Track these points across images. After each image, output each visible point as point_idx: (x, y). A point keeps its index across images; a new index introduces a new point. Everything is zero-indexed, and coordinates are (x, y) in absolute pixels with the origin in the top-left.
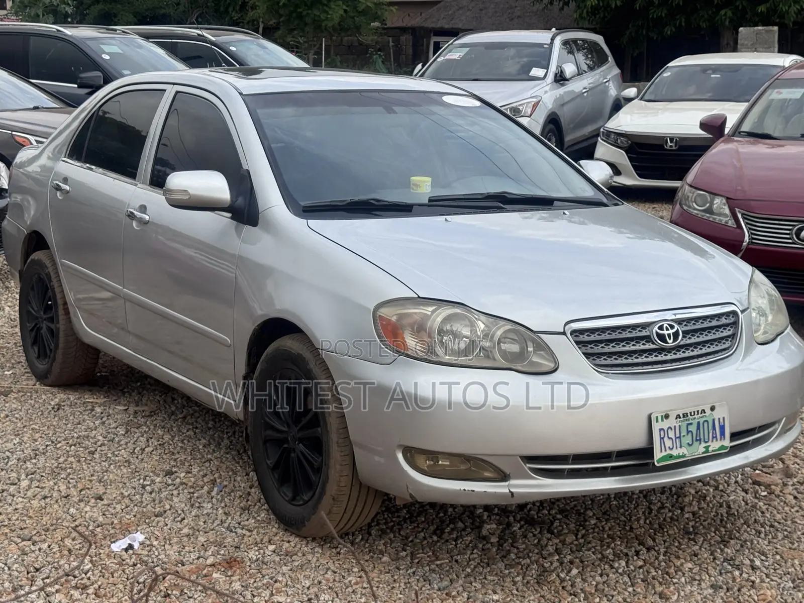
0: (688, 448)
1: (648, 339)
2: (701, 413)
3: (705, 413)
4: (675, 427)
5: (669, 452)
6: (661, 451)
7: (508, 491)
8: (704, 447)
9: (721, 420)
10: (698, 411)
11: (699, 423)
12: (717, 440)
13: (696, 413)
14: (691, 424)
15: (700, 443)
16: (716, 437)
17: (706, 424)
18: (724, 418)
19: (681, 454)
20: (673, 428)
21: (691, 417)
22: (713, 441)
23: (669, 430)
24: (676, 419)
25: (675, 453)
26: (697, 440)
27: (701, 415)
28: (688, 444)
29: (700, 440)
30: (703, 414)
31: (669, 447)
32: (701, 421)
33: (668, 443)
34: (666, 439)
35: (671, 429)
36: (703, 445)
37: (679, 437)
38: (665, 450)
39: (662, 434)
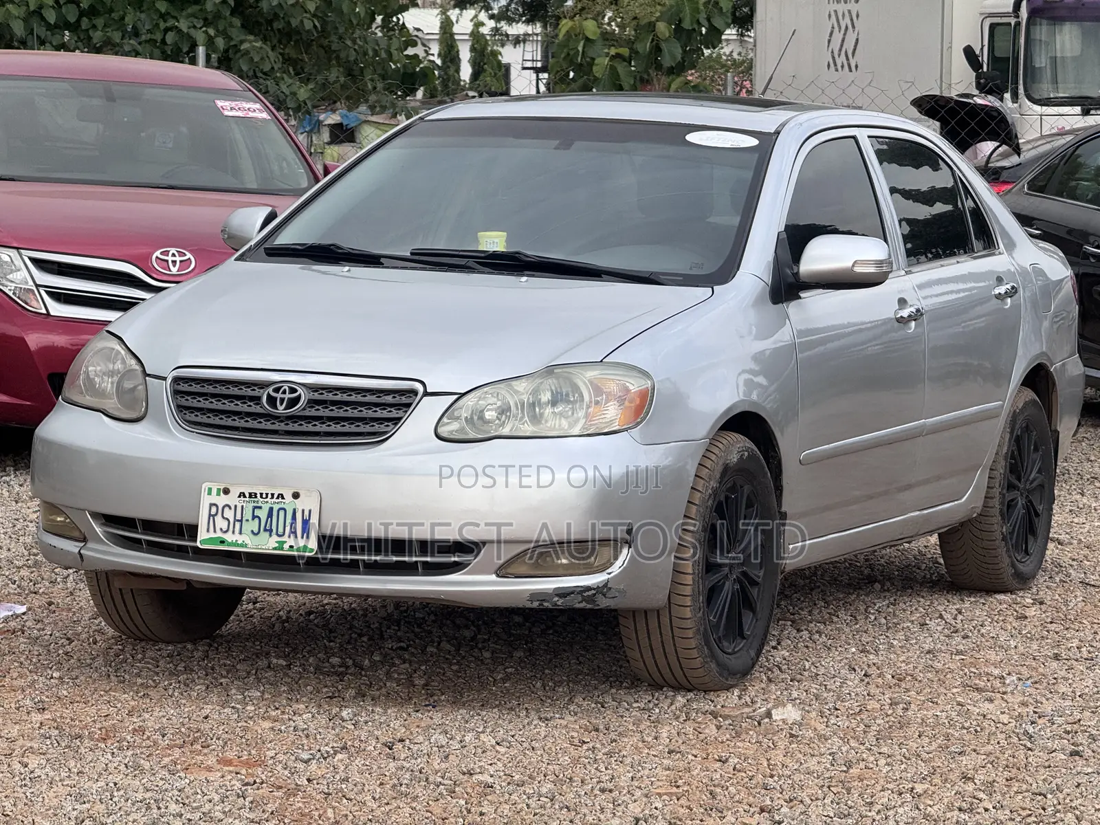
0: (251, 535)
2: (278, 498)
3: (283, 498)
4: (236, 506)
5: (219, 534)
6: (208, 531)
8: (276, 542)
9: (306, 513)
10: (273, 495)
11: (271, 509)
13: (270, 496)
14: (260, 508)
15: (271, 535)
16: (295, 533)
17: (282, 513)
18: (310, 511)
19: (239, 542)
20: (233, 507)
21: (262, 500)
22: (289, 537)
23: (227, 509)
24: (239, 496)
25: (229, 537)
26: (265, 530)
27: (277, 501)
28: (252, 531)
29: (271, 531)
30: (280, 500)
31: (221, 529)
32: (276, 507)
33: (221, 523)
34: (218, 519)
35: (230, 508)
36: (275, 538)
37: (241, 521)
38: (215, 531)
39: (214, 510)
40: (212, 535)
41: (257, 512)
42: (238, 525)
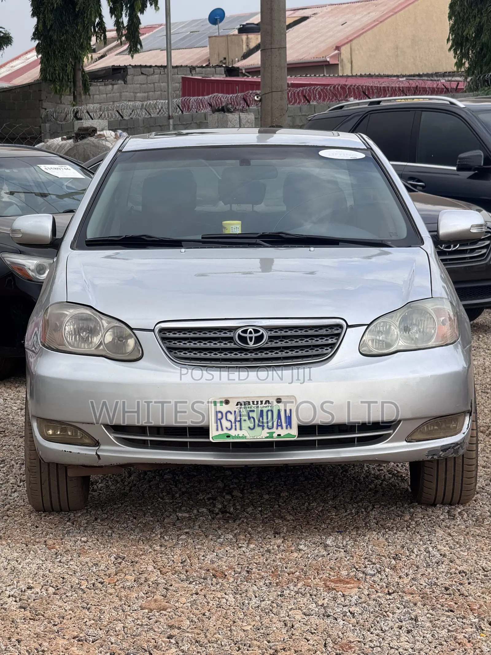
0: (250, 431)
1: (231, 339)
2: (265, 403)
3: (270, 403)
4: (235, 412)
5: (226, 431)
6: (217, 430)
7: (95, 453)
8: (268, 433)
9: (288, 412)
10: (262, 402)
11: (262, 411)
12: (282, 428)
13: (260, 403)
14: (253, 411)
15: (263, 429)
16: (281, 426)
17: (270, 413)
18: (291, 410)
19: (241, 436)
20: (233, 413)
21: (254, 406)
22: (277, 429)
23: (229, 414)
24: (237, 405)
25: (233, 433)
26: (259, 426)
27: (265, 405)
28: (249, 428)
29: (263, 426)
30: (267, 405)
31: (227, 428)
32: (265, 410)
33: (226, 424)
34: (224, 421)
35: (231, 413)
36: (266, 430)
37: (240, 421)
38: (222, 430)
39: (219, 415)
40: (221, 432)
41: (251, 414)
42: (238, 424)
